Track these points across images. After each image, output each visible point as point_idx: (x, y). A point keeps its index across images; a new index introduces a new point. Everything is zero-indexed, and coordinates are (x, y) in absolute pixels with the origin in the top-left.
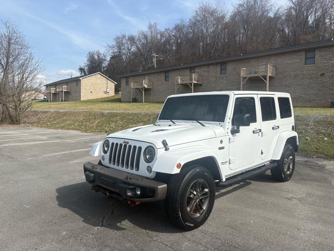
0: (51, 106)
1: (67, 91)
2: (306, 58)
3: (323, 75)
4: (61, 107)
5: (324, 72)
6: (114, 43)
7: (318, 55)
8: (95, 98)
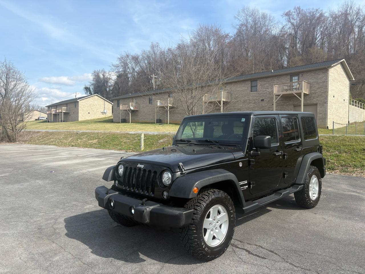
0: (49, 127)
1: (66, 112)
2: (252, 86)
3: (262, 100)
4: (56, 127)
5: (263, 98)
6: (117, 63)
7: (259, 83)
8: (92, 119)
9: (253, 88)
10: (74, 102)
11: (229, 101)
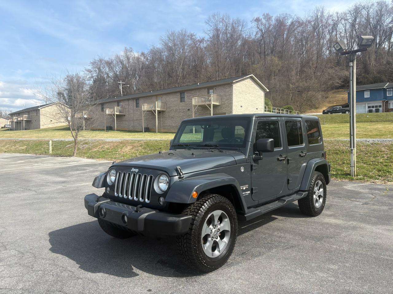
1: (28, 120)
2: (182, 97)
5: (189, 108)
7: (186, 95)
8: (55, 126)
9: (182, 99)
10: (35, 110)
11: (164, 110)
